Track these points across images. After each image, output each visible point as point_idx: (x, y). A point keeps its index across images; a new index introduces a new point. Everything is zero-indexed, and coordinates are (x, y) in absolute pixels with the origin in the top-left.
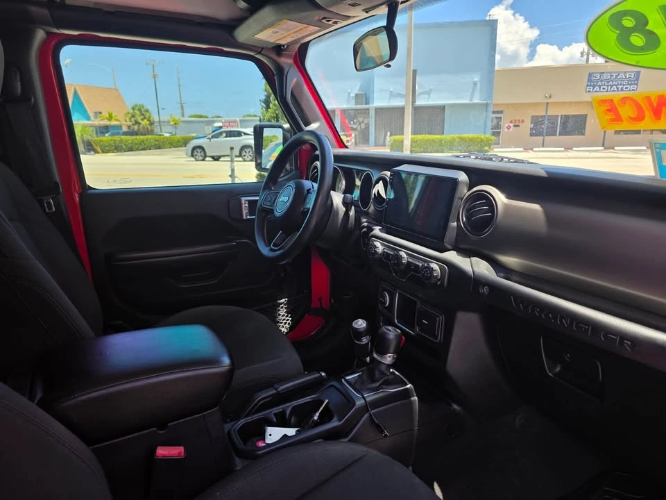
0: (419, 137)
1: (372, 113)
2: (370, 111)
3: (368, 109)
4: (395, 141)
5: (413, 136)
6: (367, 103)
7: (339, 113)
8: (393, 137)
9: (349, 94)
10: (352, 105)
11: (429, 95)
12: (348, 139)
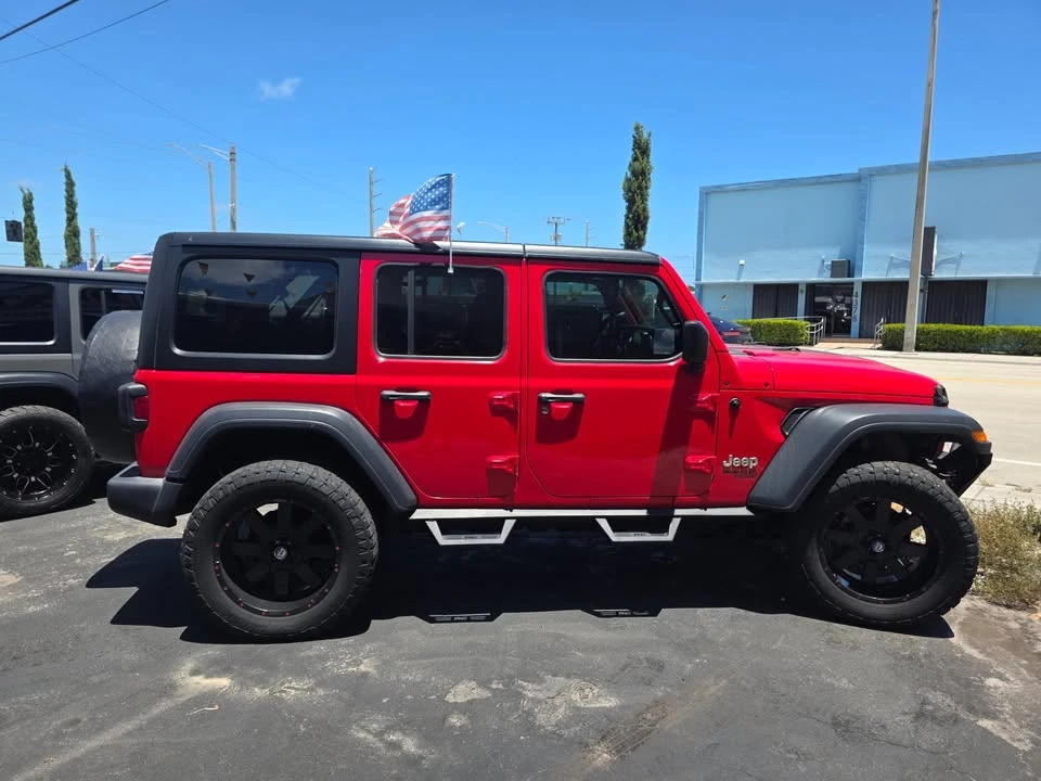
0: (933, 326)
1: (858, 289)
2: (855, 286)
3: (852, 283)
4: (890, 330)
5: (921, 326)
6: (850, 275)
7: (804, 289)
8: (887, 326)
9: (823, 261)
10: (826, 278)
11: (959, 265)
12: (814, 325)
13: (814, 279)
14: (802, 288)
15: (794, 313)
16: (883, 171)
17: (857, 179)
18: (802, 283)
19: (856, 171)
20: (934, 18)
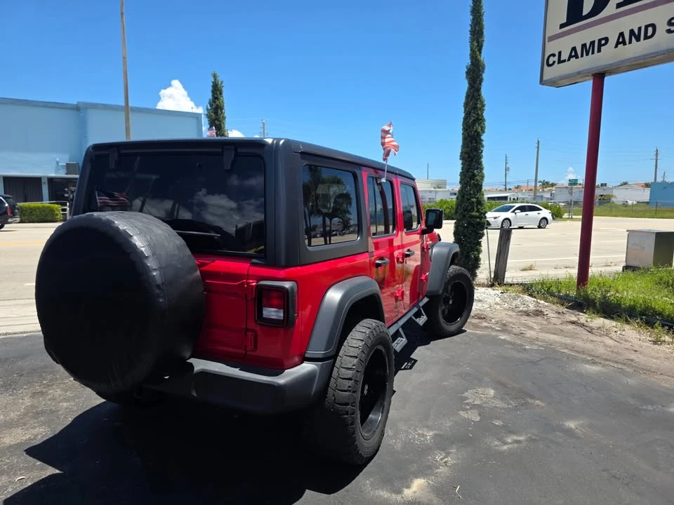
7: (47, 182)
9: (59, 163)
10: (62, 174)
13: (53, 175)
14: (45, 181)
15: (41, 199)
16: (95, 106)
17: (77, 108)
18: (44, 177)
19: (75, 103)
20: (122, 17)
